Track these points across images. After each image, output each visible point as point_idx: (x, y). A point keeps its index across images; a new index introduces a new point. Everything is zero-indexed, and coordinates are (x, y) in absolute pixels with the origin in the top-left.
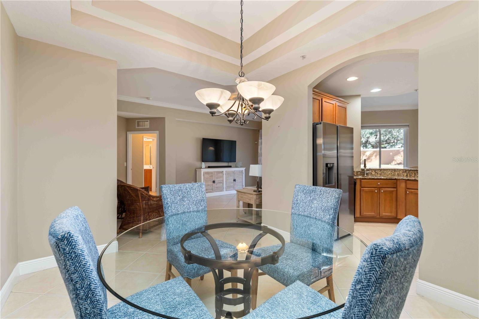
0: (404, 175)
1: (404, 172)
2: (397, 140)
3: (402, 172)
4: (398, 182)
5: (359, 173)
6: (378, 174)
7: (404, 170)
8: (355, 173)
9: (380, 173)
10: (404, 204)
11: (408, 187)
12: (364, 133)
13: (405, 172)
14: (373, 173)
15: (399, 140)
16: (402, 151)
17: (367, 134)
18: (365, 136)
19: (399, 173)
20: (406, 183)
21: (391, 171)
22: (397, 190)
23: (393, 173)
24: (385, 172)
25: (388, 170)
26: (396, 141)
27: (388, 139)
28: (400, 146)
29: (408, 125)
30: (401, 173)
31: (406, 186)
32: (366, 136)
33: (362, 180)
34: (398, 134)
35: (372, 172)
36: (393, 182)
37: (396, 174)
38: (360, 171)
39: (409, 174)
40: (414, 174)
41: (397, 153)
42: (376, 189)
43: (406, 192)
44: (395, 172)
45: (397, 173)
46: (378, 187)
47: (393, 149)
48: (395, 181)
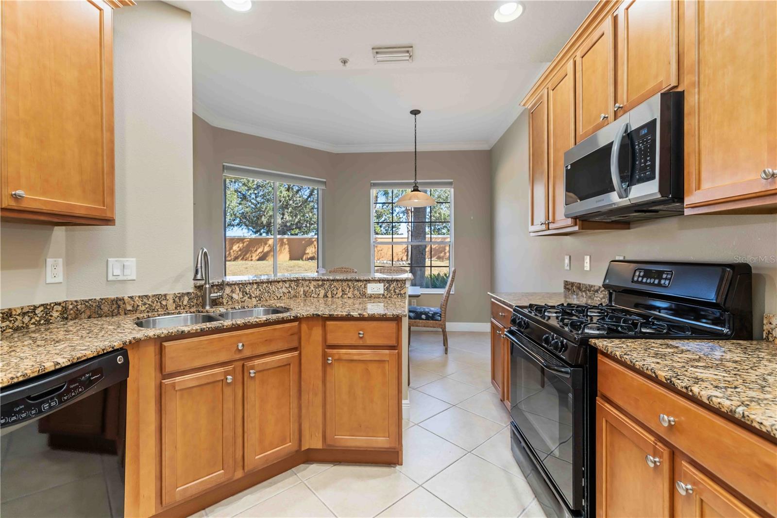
0: (319, 295)
1: (319, 286)
2: (310, 224)
3: (315, 287)
4: (304, 327)
5: (186, 298)
6: (250, 297)
7: (318, 280)
8: (171, 301)
9: (258, 293)
10: (318, 400)
11: (331, 340)
12: (264, 208)
13: (322, 285)
14: (235, 296)
15: (312, 224)
16: (315, 240)
17: (269, 210)
18: (267, 214)
19: (306, 289)
20: (324, 327)
21: (287, 285)
22: (300, 354)
23: (292, 292)
24: (273, 288)
25: (281, 284)
26: (308, 225)
27: (299, 222)
28: (313, 234)
29: (325, 183)
30: (312, 288)
31: (325, 339)
32: (269, 214)
33: (165, 344)
34: (311, 214)
35: (232, 291)
36: (290, 328)
37: (302, 293)
38: (191, 291)
39: (330, 293)
40: (340, 289)
41: (310, 242)
42: (230, 368)
43: (325, 356)
44: (297, 286)
45: (302, 290)
46: (238, 357)
47: (306, 236)
48: (296, 323)
